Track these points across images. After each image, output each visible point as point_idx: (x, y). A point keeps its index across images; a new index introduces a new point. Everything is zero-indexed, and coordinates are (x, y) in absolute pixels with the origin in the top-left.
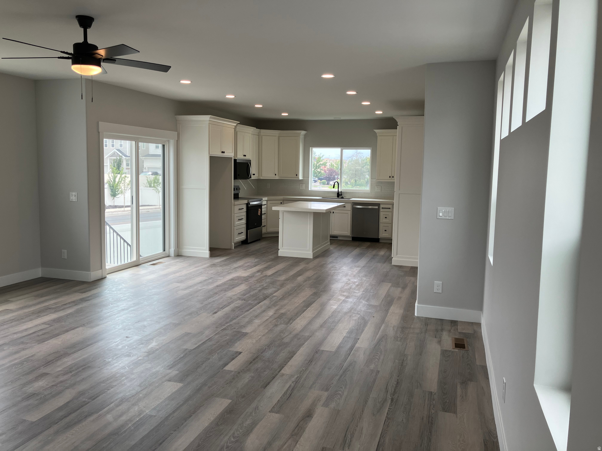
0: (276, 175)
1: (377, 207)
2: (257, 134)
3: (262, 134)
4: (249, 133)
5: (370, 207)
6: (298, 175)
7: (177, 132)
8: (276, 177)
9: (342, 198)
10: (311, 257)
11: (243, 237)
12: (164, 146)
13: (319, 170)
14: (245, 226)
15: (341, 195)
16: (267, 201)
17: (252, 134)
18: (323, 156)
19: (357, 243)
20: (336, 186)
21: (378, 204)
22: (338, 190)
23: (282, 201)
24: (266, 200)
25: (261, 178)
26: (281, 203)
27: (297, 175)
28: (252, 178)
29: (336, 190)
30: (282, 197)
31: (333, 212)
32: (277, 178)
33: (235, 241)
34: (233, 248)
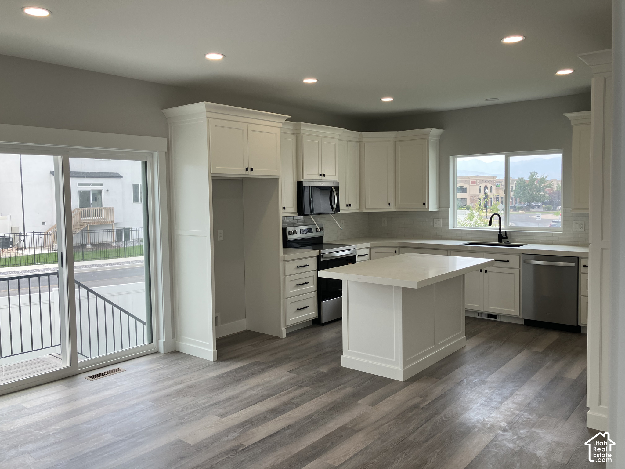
0: (389, 204)
1: (572, 264)
2: (358, 140)
3: (364, 139)
4: (335, 138)
5: (562, 264)
6: (426, 204)
7: (166, 139)
8: (390, 209)
9: (508, 244)
10: (400, 378)
11: (311, 314)
12: (145, 164)
13: (542, 193)
14: (314, 295)
15: (506, 238)
16: (370, 248)
17: (339, 140)
18: (546, 177)
19: (533, 332)
20: (496, 220)
21: (576, 259)
22: (500, 229)
23: (396, 249)
24: (368, 248)
25: (365, 211)
26: (396, 252)
27: (424, 204)
28: (341, 212)
29: (495, 227)
30: (396, 242)
31: (486, 271)
32: (392, 209)
33: (288, 324)
34: (284, 336)
